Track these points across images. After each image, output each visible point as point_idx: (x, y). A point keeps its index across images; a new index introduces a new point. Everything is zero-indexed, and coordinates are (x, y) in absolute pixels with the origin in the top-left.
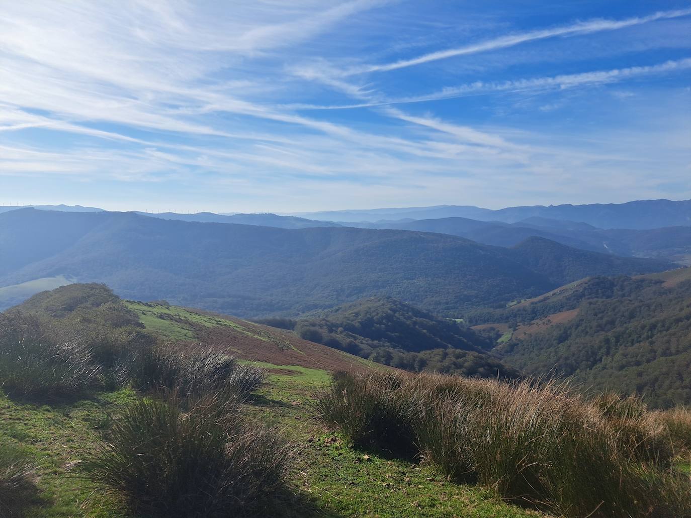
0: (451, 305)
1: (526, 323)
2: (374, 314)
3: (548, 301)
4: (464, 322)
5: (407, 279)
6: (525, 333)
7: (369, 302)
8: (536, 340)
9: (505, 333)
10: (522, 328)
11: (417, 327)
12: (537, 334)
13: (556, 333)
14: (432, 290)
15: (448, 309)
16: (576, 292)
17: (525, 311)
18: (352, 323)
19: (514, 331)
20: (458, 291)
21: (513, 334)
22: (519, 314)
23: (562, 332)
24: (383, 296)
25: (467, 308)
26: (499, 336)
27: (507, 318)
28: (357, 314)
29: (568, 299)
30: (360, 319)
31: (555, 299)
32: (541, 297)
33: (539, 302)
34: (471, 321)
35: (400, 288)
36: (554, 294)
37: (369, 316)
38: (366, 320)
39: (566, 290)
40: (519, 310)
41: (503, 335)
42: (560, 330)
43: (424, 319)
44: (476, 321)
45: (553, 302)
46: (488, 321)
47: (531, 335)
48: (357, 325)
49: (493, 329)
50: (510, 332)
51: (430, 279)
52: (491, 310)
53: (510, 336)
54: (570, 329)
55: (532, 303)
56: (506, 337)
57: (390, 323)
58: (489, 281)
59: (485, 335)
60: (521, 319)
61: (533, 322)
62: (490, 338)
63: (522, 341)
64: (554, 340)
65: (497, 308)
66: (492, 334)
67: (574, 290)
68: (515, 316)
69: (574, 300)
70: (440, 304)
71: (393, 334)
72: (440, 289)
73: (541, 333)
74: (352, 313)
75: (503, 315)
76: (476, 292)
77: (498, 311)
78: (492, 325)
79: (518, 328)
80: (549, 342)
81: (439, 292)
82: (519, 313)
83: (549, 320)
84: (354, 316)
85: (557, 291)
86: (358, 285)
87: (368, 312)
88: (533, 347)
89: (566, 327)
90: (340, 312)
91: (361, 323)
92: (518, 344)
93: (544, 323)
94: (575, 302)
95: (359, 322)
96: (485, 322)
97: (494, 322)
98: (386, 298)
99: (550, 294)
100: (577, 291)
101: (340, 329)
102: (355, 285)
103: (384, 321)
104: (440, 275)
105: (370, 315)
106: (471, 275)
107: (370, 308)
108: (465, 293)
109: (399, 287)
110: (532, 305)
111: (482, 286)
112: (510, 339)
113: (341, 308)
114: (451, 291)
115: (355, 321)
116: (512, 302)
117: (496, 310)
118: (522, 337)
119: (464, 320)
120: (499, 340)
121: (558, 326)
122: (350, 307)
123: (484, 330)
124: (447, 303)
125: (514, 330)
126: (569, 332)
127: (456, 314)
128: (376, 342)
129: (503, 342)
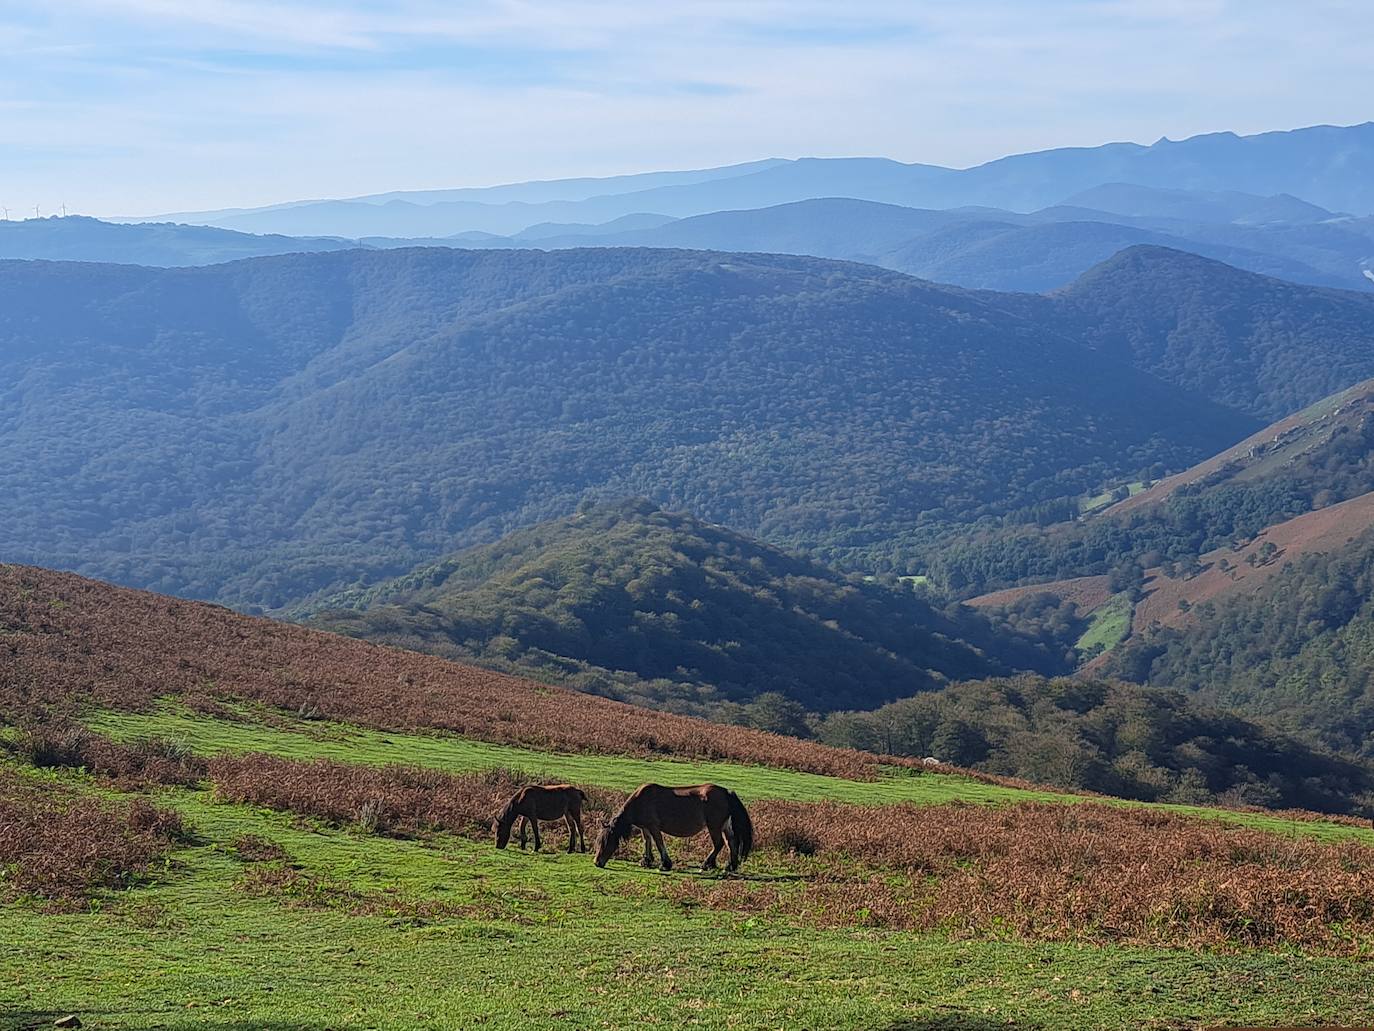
0: (871, 527)
1: (1178, 566)
2: (620, 572)
3: (1239, 477)
4: (932, 587)
5: (689, 439)
6: (1185, 606)
7: (575, 531)
8: (1235, 628)
9: (1100, 614)
10: (1166, 586)
11: (797, 609)
12: (1232, 603)
13: (1309, 593)
14: (788, 473)
15: (857, 541)
16: (1343, 436)
17: (1162, 521)
18: (543, 613)
19: (1135, 601)
20: (888, 472)
21: (1133, 613)
22: (1139, 536)
23: (1332, 585)
24: (624, 506)
25: (930, 532)
26: (1079, 626)
27: (1098, 555)
28: (551, 579)
29: (1318, 463)
30: (569, 594)
31: (1266, 468)
32: (1213, 465)
33: (1212, 482)
34: (958, 579)
35: (665, 475)
36: (1260, 450)
37: (606, 581)
38: (596, 597)
39: (1304, 431)
40: (1138, 522)
41: (1093, 618)
42: (1325, 578)
43: (813, 580)
44: (980, 578)
45: (1262, 480)
46: (1024, 575)
47: (1208, 609)
48: (564, 619)
49: (1052, 602)
50: (1119, 607)
51: (773, 432)
52: (1031, 530)
53: (1124, 620)
54: (1361, 570)
55: (1182, 491)
56: (1105, 627)
57: (696, 603)
58: (997, 423)
59: (1027, 626)
60: (1152, 554)
61: (1204, 559)
62: (1046, 636)
63: (1179, 638)
64: (1307, 620)
65: (1046, 521)
66: (1052, 621)
67: (1333, 427)
68: (1127, 546)
69: (1340, 463)
70: (825, 524)
71: (716, 648)
72: (818, 469)
73: (1250, 599)
74: (526, 577)
75: (1080, 544)
76: (953, 469)
77: (1059, 534)
78: (1044, 589)
79: (1147, 587)
80: (1288, 627)
81: (817, 479)
82: (1139, 530)
83: (1272, 547)
84: (541, 586)
85: (1268, 435)
86: (493, 480)
87: (594, 567)
88: (1229, 656)
89: (1346, 566)
90: (456, 580)
91: (577, 611)
92: (1163, 650)
93: (1252, 559)
94: (1342, 474)
95: (570, 608)
96: (1012, 577)
97: (1050, 573)
98: (638, 511)
99: (1245, 448)
100: (1345, 430)
101: (503, 641)
102: (482, 481)
103: (670, 595)
104: (811, 416)
105: (608, 576)
106: (926, 407)
107: (598, 552)
108: (914, 476)
109: (659, 472)
110: (1184, 499)
111: (974, 446)
112: (1129, 635)
113: (455, 567)
114: (858, 471)
115: (550, 608)
116: (1093, 495)
117: (1052, 529)
118: (1172, 618)
119: (930, 577)
120: (1084, 642)
121: (1313, 564)
122: (497, 557)
123: (1018, 610)
124: (852, 521)
125: (1137, 597)
126: (1359, 584)
127: (895, 558)
128: (661, 683)
129: (1100, 647)
